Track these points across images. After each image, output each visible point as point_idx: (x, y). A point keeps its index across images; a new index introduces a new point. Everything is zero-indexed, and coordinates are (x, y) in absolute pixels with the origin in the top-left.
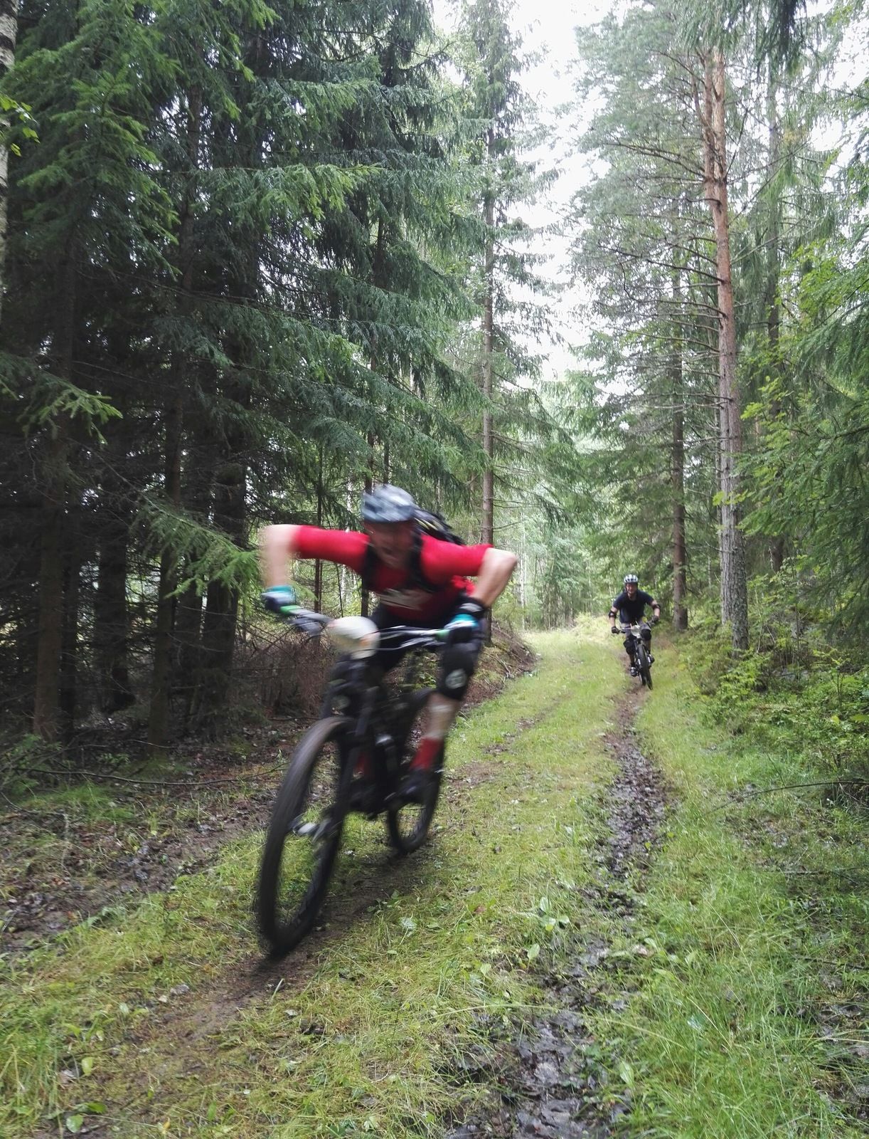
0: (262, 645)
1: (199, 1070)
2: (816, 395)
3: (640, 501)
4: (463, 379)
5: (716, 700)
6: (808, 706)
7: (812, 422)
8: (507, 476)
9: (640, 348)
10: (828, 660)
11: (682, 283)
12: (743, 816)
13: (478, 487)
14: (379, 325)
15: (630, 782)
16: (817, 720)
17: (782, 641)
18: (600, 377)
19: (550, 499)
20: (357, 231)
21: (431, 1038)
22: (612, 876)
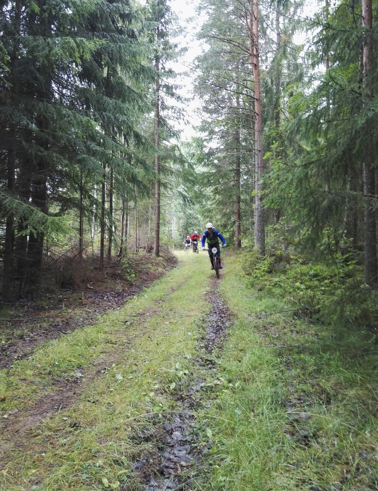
0: (56, 258)
1: (22, 446)
2: (294, 149)
3: (222, 194)
4: (146, 139)
5: (252, 277)
6: (288, 279)
7: (292, 160)
8: (166, 183)
9: (222, 128)
10: (296, 260)
11: (240, 100)
12: (261, 325)
13: (153, 188)
14: (107, 114)
15: (216, 313)
16: (292, 284)
17: (279, 252)
18: (206, 140)
19: (184, 193)
20: (97, 70)
21: (127, 425)
22: (207, 352)
